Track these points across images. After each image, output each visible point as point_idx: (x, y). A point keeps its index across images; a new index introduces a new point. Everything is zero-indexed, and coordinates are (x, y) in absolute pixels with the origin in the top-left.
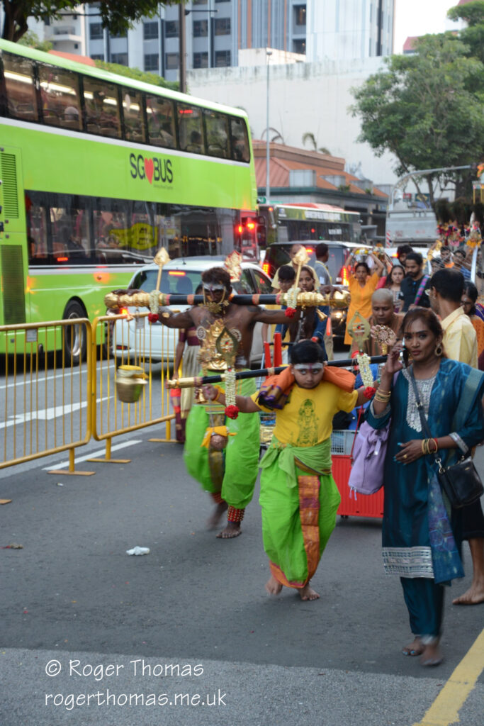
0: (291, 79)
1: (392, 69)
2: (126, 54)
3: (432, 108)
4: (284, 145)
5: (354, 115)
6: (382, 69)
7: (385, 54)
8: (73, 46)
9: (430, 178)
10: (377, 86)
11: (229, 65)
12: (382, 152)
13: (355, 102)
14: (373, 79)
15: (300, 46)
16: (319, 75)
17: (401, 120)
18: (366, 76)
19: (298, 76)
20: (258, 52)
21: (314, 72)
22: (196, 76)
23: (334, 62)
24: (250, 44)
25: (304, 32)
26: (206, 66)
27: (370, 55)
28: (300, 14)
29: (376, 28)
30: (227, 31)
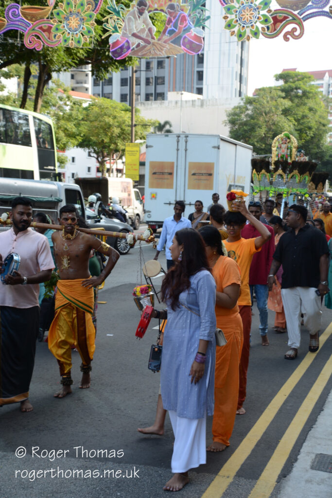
0: (194, 107)
1: (245, 103)
2: (112, 93)
3: (265, 124)
5: (225, 125)
6: (240, 103)
7: (243, 96)
8: (85, 90)
10: (238, 111)
11: (163, 99)
13: (226, 118)
14: (236, 108)
15: (200, 91)
16: (209, 105)
17: (250, 129)
18: (232, 106)
19: (198, 106)
20: (178, 93)
21: (206, 104)
22: (146, 104)
23: (216, 99)
24: (174, 90)
25: (202, 84)
26: (152, 100)
27: (235, 96)
28: (200, 76)
29: (239, 83)
30: (163, 83)
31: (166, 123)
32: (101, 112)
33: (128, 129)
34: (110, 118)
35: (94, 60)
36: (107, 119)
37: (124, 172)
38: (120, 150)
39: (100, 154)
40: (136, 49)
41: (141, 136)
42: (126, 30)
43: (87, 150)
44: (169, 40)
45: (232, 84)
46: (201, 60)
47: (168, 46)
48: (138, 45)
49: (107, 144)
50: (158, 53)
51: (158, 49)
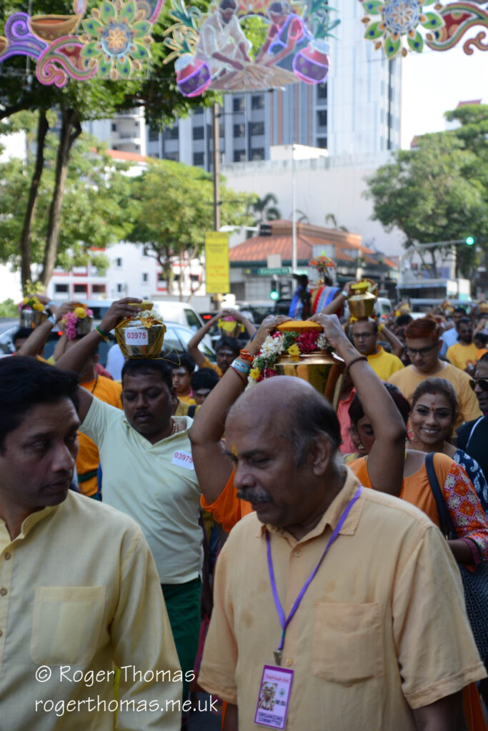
0: (314, 169)
1: (398, 161)
2: (178, 152)
3: (432, 193)
4: (309, 224)
5: (367, 199)
6: (389, 160)
7: (394, 149)
8: (134, 148)
9: (432, 250)
10: (385, 174)
11: (263, 159)
12: (391, 229)
13: (366, 188)
14: (381, 169)
15: (322, 143)
16: (338, 166)
17: (407, 203)
18: (377, 166)
19: (320, 167)
20: (286, 148)
21: (334, 164)
22: (235, 167)
23: (350, 156)
24: (280, 142)
25: (326, 131)
26: (244, 160)
27: (382, 148)
28: (323, 118)
29: (386, 128)
30: (261, 132)
31: (269, 197)
32: (164, 182)
33: (208, 209)
34: (178, 192)
35: (150, 99)
36: (172, 194)
37: (203, 279)
38: (195, 244)
39: (163, 252)
40: (219, 78)
41: (229, 220)
42: (202, 48)
43: (141, 246)
44: (274, 61)
45: (376, 130)
46: (323, 92)
47: (271, 72)
48: (224, 72)
49: (174, 236)
50: (256, 83)
51: (256, 77)
